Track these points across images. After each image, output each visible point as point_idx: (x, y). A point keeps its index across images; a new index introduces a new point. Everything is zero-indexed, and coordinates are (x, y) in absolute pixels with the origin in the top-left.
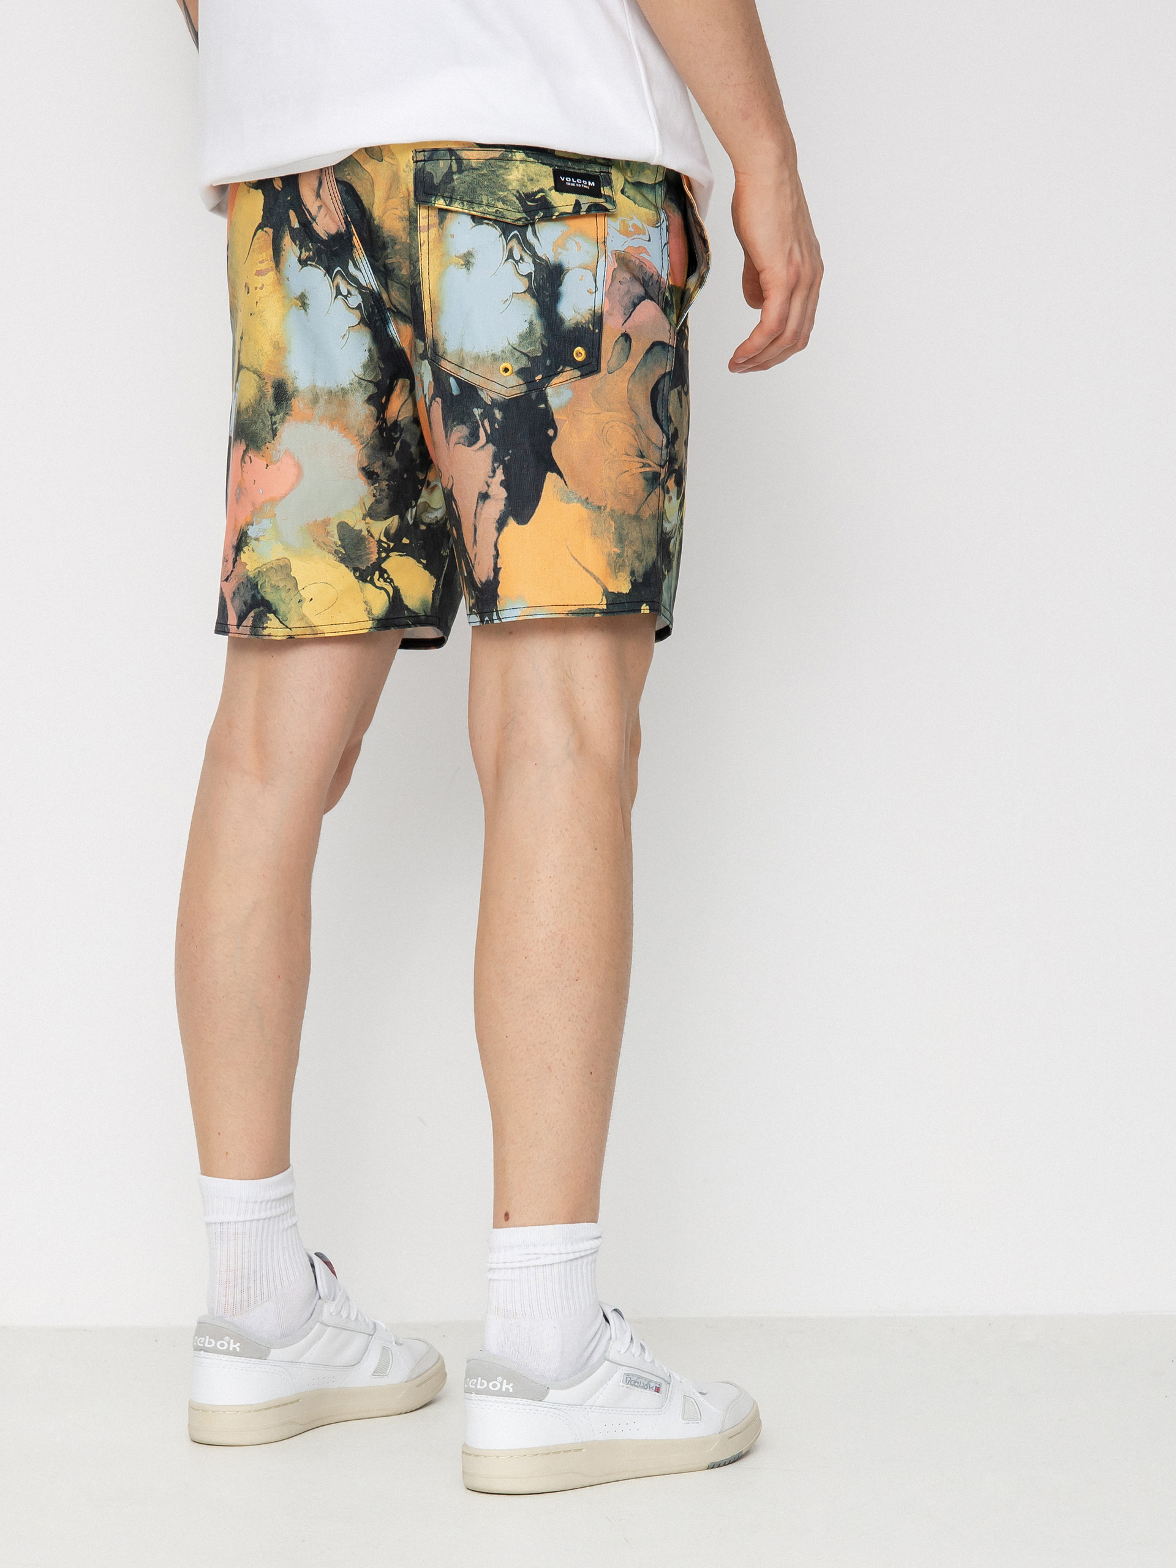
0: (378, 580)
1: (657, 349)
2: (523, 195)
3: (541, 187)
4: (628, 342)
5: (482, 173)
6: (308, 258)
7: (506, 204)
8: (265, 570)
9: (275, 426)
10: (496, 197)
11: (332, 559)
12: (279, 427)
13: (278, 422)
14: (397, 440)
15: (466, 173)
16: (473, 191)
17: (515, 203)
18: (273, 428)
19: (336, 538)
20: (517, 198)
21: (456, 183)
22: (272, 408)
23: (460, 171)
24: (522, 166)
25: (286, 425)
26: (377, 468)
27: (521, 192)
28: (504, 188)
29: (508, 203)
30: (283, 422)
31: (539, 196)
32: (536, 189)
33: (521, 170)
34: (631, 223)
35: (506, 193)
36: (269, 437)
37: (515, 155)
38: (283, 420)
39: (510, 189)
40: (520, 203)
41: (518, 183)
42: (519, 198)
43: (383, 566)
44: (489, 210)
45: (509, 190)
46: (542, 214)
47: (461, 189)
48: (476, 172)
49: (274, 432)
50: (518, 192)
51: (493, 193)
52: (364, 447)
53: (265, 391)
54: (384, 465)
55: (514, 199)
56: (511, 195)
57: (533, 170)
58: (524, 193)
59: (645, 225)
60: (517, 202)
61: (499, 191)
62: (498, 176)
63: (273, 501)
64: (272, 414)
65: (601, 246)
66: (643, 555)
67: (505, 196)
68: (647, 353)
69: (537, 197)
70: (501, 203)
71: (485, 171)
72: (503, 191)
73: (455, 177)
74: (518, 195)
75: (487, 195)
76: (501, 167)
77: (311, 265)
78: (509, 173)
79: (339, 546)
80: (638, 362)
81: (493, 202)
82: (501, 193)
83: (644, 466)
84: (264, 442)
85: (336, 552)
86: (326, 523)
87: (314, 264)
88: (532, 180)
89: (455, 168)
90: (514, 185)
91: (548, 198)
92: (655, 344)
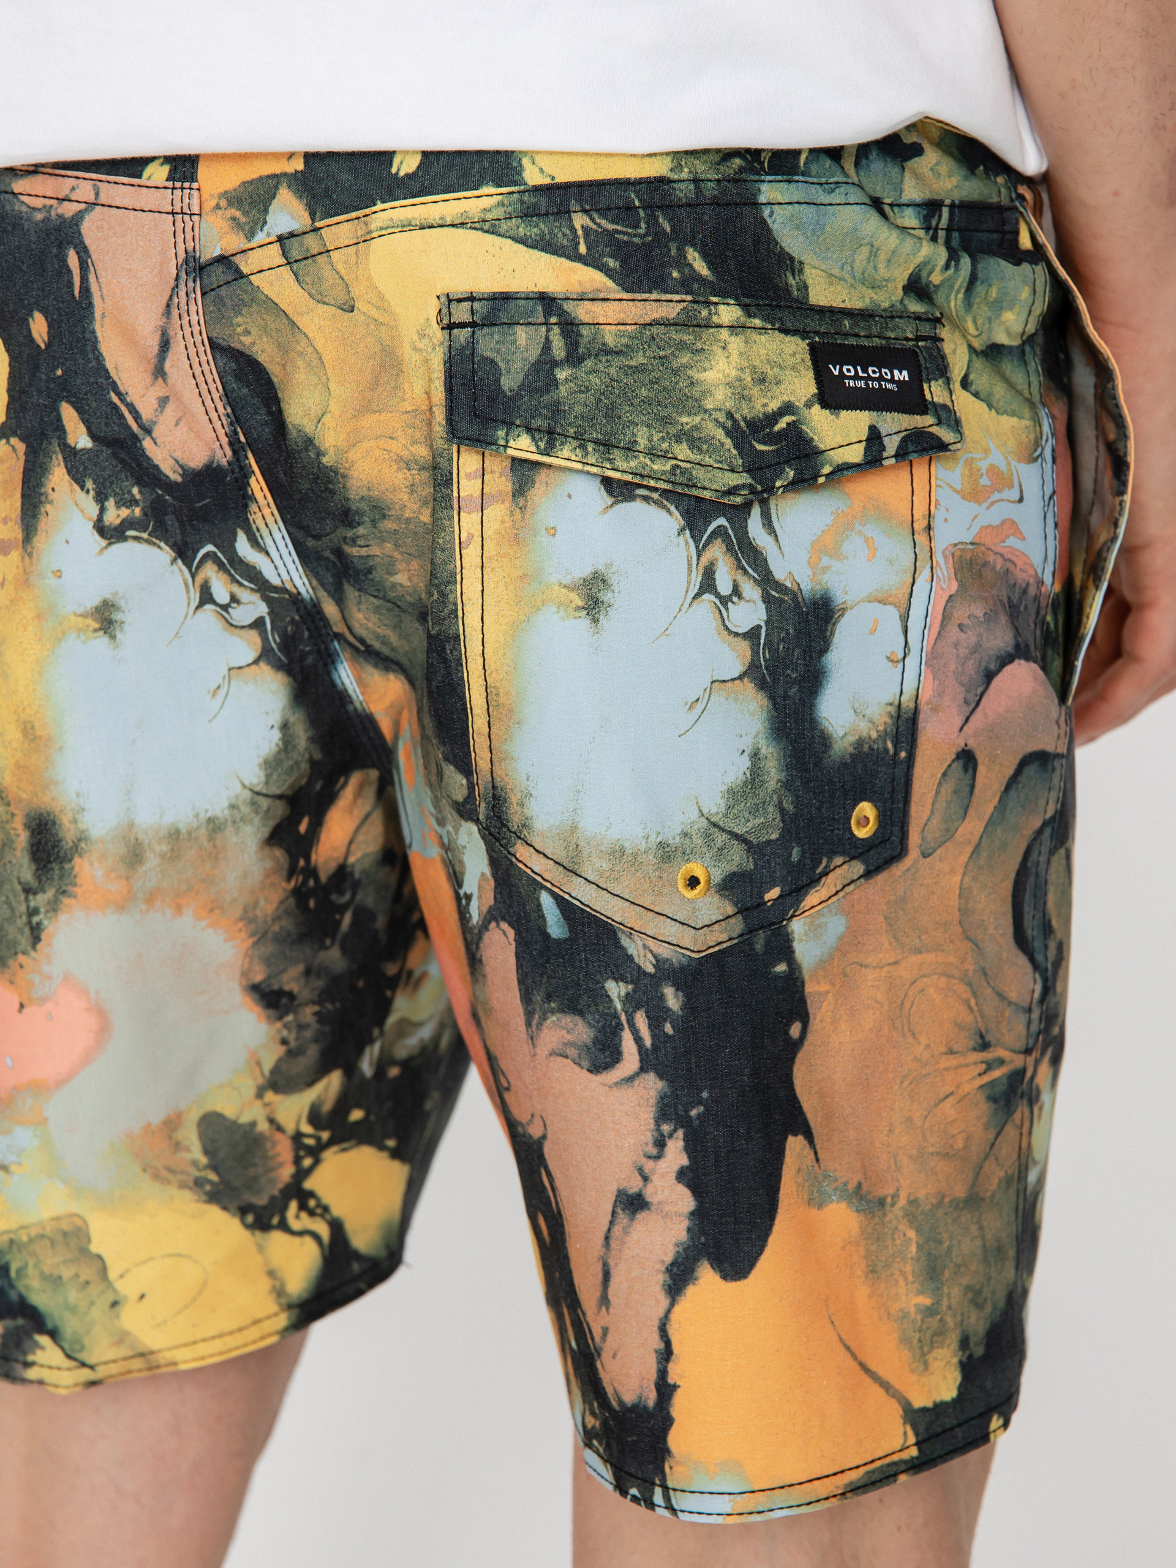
0: (297, 1217)
1: (1031, 770)
2: (742, 424)
3: (786, 398)
4: (970, 771)
5: (633, 363)
6: (128, 523)
7: (699, 449)
8: (25, 1239)
9: (35, 919)
10: (672, 430)
11: (188, 1201)
12: (46, 923)
13: (42, 910)
14: (343, 909)
15: (589, 363)
16: (611, 413)
17: (722, 445)
18: (30, 923)
19: (196, 1153)
20: (728, 433)
21: (563, 390)
22: (27, 873)
23: (574, 358)
24: (736, 343)
25: (63, 917)
26: (291, 980)
27: (737, 416)
28: (691, 404)
29: (705, 447)
30: (55, 910)
31: (782, 424)
32: (774, 405)
33: (735, 356)
34: (984, 465)
35: (697, 419)
36: (24, 941)
37: (716, 313)
38: (54, 907)
39: (709, 406)
40: (736, 447)
41: (729, 391)
42: (734, 432)
43: (308, 1185)
44: (655, 467)
45: (706, 411)
46: (792, 473)
47: (578, 409)
48: (616, 361)
49: (36, 934)
50: (730, 415)
51: (664, 421)
52: (259, 940)
53: (12, 832)
54: (308, 972)
55: (720, 434)
56: (711, 425)
57: (763, 352)
58: (745, 419)
59: (1013, 463)
60: (728, 442)
61: (681, 414)
62: (675, 372)
63: (40, 1089)
64: (28, 891)
65: (921, 539)
66: (985, 1290)
67: (696, 428)
68: (1008, 788)
69: (777, 428)
70: (684, 445)
71: (639, 359)
72: (689, 415)
73: (562, 374)
74: (729, 424)
75: (648, 426)
76: (682, 346)
77: (136, 538)
78: (706, 364)
79: (206, 1167)
80: (987, 817)
81: (665, 446)
82: (684, 419)
83: (990, 1066)
84: (13, 951)
85: (198, 1183)
86: (172, 1124)
87: (145, 535)
88: (763, 381)
89: (559, 349)
90: (720, 398)
91: (804, 427)
92: (1025, 762)
